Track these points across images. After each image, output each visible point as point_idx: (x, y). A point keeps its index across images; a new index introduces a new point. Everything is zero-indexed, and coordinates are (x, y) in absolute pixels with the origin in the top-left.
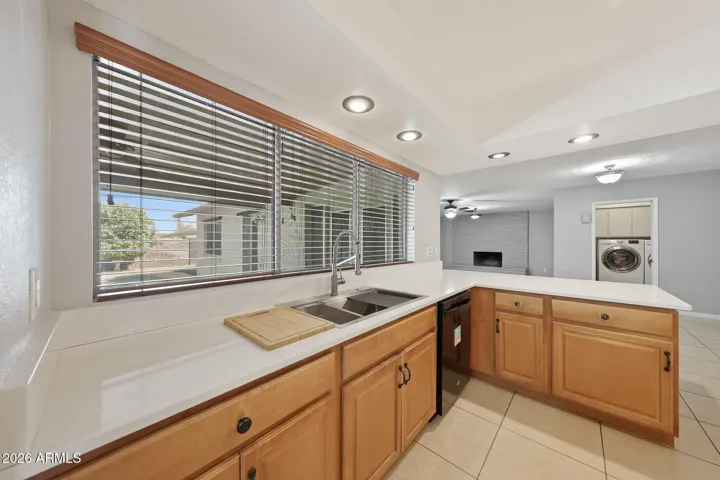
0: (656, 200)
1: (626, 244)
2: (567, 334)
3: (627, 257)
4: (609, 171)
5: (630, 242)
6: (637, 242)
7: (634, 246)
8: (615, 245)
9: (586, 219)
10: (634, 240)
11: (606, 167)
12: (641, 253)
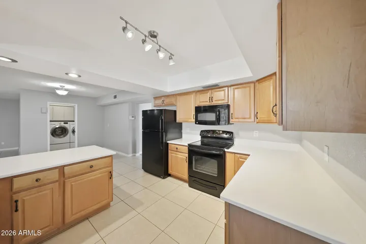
0: (76, 105)
1: (62, 124)
2: (73, 184)
3: (62, 130)
4: (62, 88)
5: (64, 123)
6: (67, 123)
7: (66, 125)
8: (57, 125)
9: (44, 111)
10: (66, 122)
11: (61, 86)
12: (69, 128)
